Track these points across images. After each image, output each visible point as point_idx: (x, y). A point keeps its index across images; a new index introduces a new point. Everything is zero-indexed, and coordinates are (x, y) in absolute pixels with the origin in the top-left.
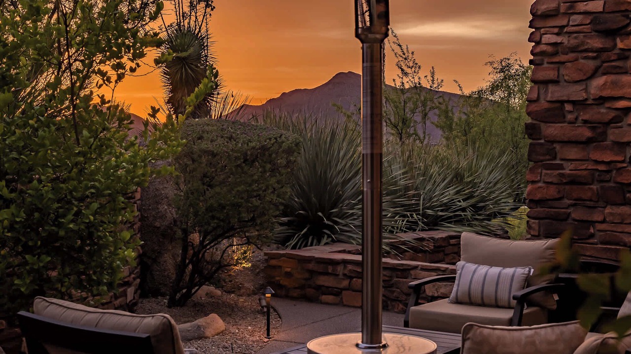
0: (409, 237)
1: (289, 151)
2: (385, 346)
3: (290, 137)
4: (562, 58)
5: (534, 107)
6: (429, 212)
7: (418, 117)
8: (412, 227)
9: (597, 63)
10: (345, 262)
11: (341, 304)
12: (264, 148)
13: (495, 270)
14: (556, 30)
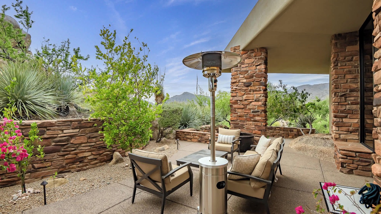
0: (204, 126)
1: (181, 110)
2: (216, 161)
3: (181, 107)
4: (237, 91)
5: (231, 101)
6: (207, 121)
7: (204, 102)
8: (204, 124)
9: (245, 92)
10: (192, 133)
11: (192, 141)
12: (176, 110)
13: (227, 136)
14: (236, 86)
